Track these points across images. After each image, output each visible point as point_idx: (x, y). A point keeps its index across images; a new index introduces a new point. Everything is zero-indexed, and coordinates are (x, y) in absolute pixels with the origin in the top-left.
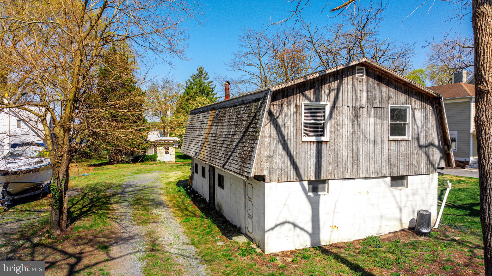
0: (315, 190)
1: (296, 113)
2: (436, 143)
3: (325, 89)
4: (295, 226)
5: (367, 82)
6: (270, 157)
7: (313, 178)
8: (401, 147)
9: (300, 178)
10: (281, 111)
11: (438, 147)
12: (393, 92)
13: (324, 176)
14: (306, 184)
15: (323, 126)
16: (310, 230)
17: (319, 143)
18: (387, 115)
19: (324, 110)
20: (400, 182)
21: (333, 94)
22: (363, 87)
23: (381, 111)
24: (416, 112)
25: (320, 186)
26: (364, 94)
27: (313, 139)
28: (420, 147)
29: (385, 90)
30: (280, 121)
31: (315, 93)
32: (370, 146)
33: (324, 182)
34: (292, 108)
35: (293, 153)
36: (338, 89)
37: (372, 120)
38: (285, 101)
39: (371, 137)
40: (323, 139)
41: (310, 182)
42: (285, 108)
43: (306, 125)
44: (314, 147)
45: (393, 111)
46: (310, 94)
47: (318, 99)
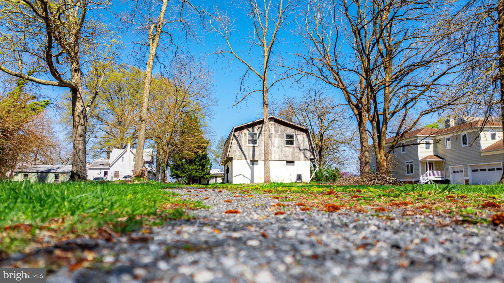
0: (253, 164)
1: (245, 136)
2: (308, 149)
3: (256, 127)
4: (244, 176)
5: (275, 125)
6: (235, 151)
7: (251, 159)
8: (292, 150)
9: (246, 159)
10: (239, 135)
11: (310, 150)
12: (287, 128)
13: (256, 159)
14: (249, 161)
15: (256, 140)
16: (250, 179)
17: (254, 147)
18: (284, 137)
19: (256, 135)
20: (292, 164)
21: (260, 129)
22: (273, 126)
23: (281, 136)
24: (298, 136)
25: (255, 163)
26: (273, 129)
27: (252, 145)
28: (300, 150)
29: (283, 127)
30: (238, 139)
31: (252, 129)
32: (276, 149)
33: (257, 161)
34: (243, 134)
35: (243, 150)
36: (262, 128)
37: (277, 139)
38: (240, 131)
39: (276, 145)
40: (256, 145)
41: (251, 161)
42: (241, 133)
43: (249, 140)
44: (252, 148)
45: (287, 136)
46: (250, 129)
47: (253, 131)
